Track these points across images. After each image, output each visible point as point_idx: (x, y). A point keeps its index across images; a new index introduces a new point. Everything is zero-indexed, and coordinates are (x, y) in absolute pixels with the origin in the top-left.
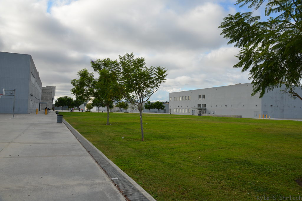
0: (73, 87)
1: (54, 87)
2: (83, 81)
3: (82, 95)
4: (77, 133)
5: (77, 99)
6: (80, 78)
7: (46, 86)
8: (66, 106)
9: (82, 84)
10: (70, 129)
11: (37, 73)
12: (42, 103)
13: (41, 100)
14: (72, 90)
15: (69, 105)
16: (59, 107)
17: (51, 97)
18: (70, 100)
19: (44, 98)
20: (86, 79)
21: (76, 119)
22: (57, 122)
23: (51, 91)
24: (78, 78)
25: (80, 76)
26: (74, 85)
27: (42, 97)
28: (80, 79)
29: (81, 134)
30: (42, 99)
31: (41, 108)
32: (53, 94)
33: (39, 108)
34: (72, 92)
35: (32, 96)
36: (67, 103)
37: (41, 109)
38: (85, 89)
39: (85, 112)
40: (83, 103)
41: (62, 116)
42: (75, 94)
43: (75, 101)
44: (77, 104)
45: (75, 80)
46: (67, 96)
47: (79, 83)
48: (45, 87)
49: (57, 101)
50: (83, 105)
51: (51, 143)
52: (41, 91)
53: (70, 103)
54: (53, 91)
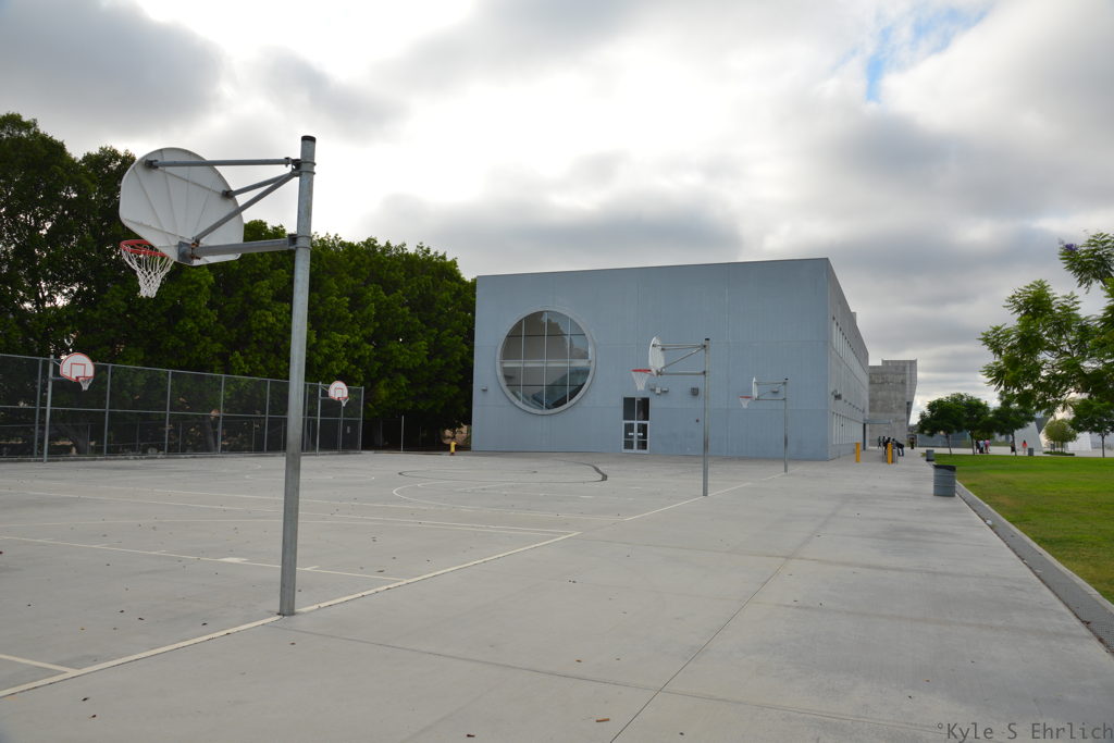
0: (990, 358)
1: (913, 363)
2: (1033, 331)
3: (1029, 387)
4: (1024, 541)
5: (1006, 404)
6: (1019, 320)
7: (883, 361)
8: (960, 430)
9: (1030, 342)
10: (989, 522)
11: (851, 317)
12: (872, 422)
13: (867, 413)
14: (989, 371)
15: (972, 428)
16: (936, 436)
17: (903, 399)
18: (975, 407)
19: (879, 403)
20: (1046, 319)
21: (1007, 482)
22: (936, 494)
23: (901, 378)
24: (1011, 320)
25: (1019, 310)
26: (996, 348)
27: (872, 400)
28: (1017, 323)
29: (1039, 544)
30: (872, 409)
31: (870, 440)
32: (908, 390)
33: (862, 441)
34: (990, 376)
35: (838, 397)
36: (967, 420)
37: (871, 445)
38: (1044, 362)
39: (1041, 454)
40: (1032, 419)
41: (952, 469)
42: (1000, 385)
43: (997, 412)
44: (1005, 422)
45: (998, 329)
46: (962, 393)
47: (1016, 342)
48: (880, 364)
49: (927, 412)
50: (1033, 425)
51: (928, 572)
52: (865, 380)
53: (978, 419)
54: (908, 376)
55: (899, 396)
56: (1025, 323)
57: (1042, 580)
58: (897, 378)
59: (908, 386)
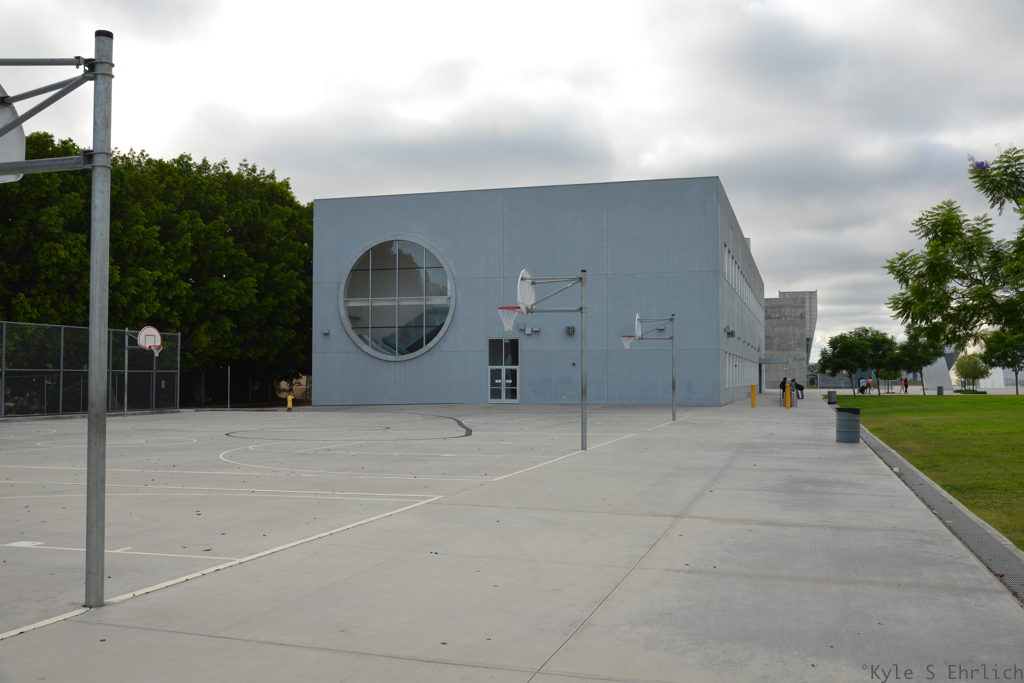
0: (896, 289)
1: (813, 295)
2: (942, 257)
3: (939, 319)
4: (933, 489)
5: (913, 338)
6: (927, 245)
7: (780, 293)
8: (864, 369)
9: (938, 270)
10: (896, 469)
11: (745, 243)
12: (768, 361)
13: (763, 351)
14: (895, 303)
15: (877, 366)
16: (838, 376)
17: (802, 335)
18: (880, 342)
19: (776, 340)
20: (956, 245)
21: (915, 425)
22: (839, 440)
23: (800, 311)
24: (919, 246)
25: (926, 235)
26: (902, 276)
27: (767, 337)
28: (926, 250)
29: (949, 492)
30: (768, 347)
31: (767, 382)
32: (808, 324)
33: (758, 383)
34: (896, 308)
35: (731, 334)
36: (872, 356)
37: (767, 387)
38: (955, 291)
39: (951, 393)
40: (941, 354)
41: (856, 412)
42: (907, 318)
43: (903, 347)
44: (911, 359)
45: (903, 256)
46: (867, 327)
47: (924, 269)
48: (777, 296)
49: (829, 349)
50: (942, 361)
51: (830, 527)
52: (761, 315)
53: (884, 355)
54: (807, 309)
55: (798, 331)
56: (934, 251)
57: (952, 531)
58: (796, 311)
59: (808, 321)
